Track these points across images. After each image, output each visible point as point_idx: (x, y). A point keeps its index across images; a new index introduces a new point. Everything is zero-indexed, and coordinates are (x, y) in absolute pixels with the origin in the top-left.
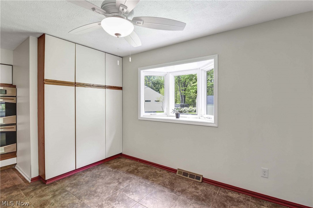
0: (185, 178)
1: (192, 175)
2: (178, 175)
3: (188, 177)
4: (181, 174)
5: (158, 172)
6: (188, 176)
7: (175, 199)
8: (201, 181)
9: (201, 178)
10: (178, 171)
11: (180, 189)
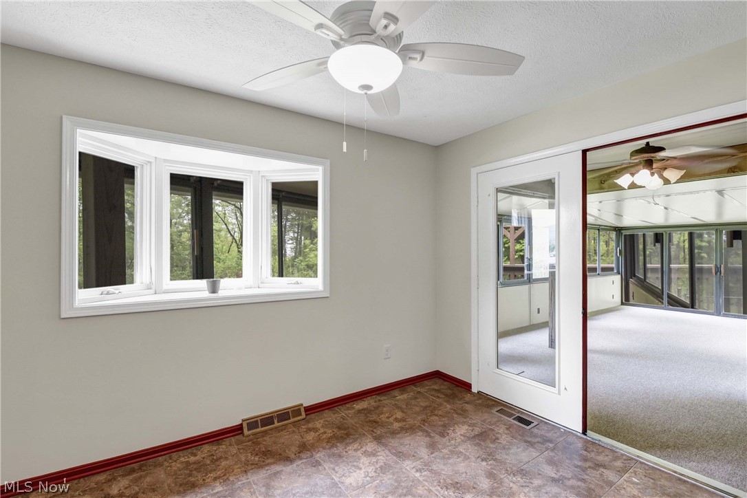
0: (271, 430)
1: (283, 415)
2: (251, 432)
3: (276, 424)
4: (257, 427)
5: (192, 459)
6: (276, 421)
7: (317, 464)
8: (303, 416)
9: (303, 410)
10: (245, 426)
11: (294, 449)
